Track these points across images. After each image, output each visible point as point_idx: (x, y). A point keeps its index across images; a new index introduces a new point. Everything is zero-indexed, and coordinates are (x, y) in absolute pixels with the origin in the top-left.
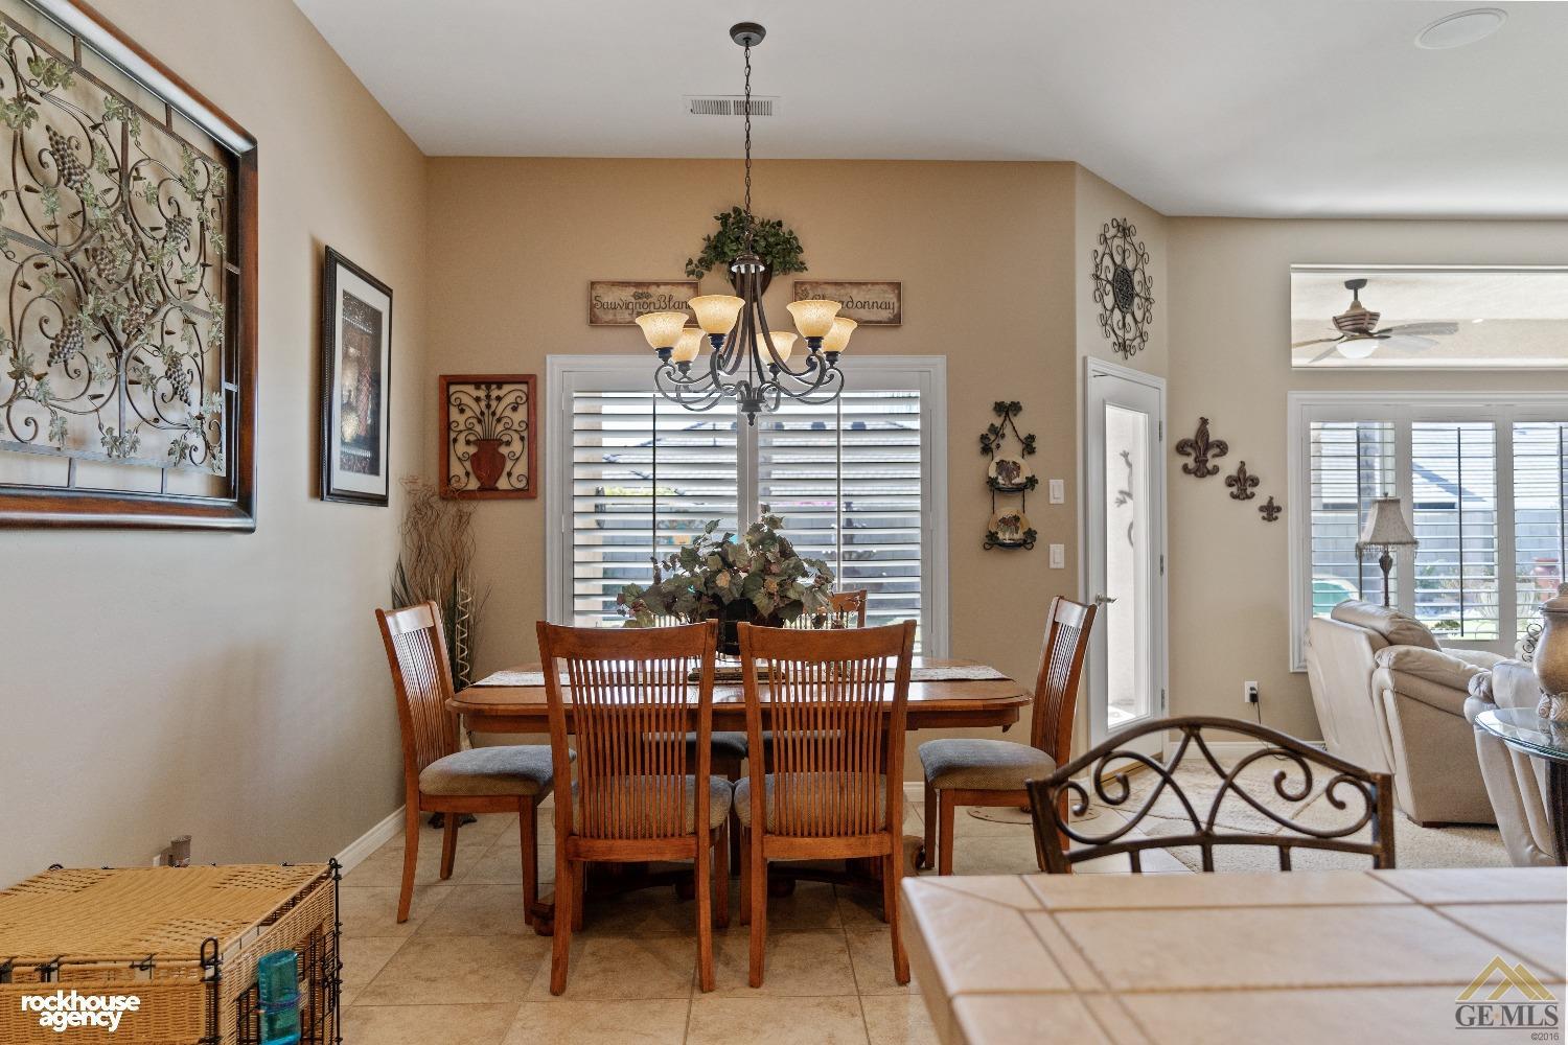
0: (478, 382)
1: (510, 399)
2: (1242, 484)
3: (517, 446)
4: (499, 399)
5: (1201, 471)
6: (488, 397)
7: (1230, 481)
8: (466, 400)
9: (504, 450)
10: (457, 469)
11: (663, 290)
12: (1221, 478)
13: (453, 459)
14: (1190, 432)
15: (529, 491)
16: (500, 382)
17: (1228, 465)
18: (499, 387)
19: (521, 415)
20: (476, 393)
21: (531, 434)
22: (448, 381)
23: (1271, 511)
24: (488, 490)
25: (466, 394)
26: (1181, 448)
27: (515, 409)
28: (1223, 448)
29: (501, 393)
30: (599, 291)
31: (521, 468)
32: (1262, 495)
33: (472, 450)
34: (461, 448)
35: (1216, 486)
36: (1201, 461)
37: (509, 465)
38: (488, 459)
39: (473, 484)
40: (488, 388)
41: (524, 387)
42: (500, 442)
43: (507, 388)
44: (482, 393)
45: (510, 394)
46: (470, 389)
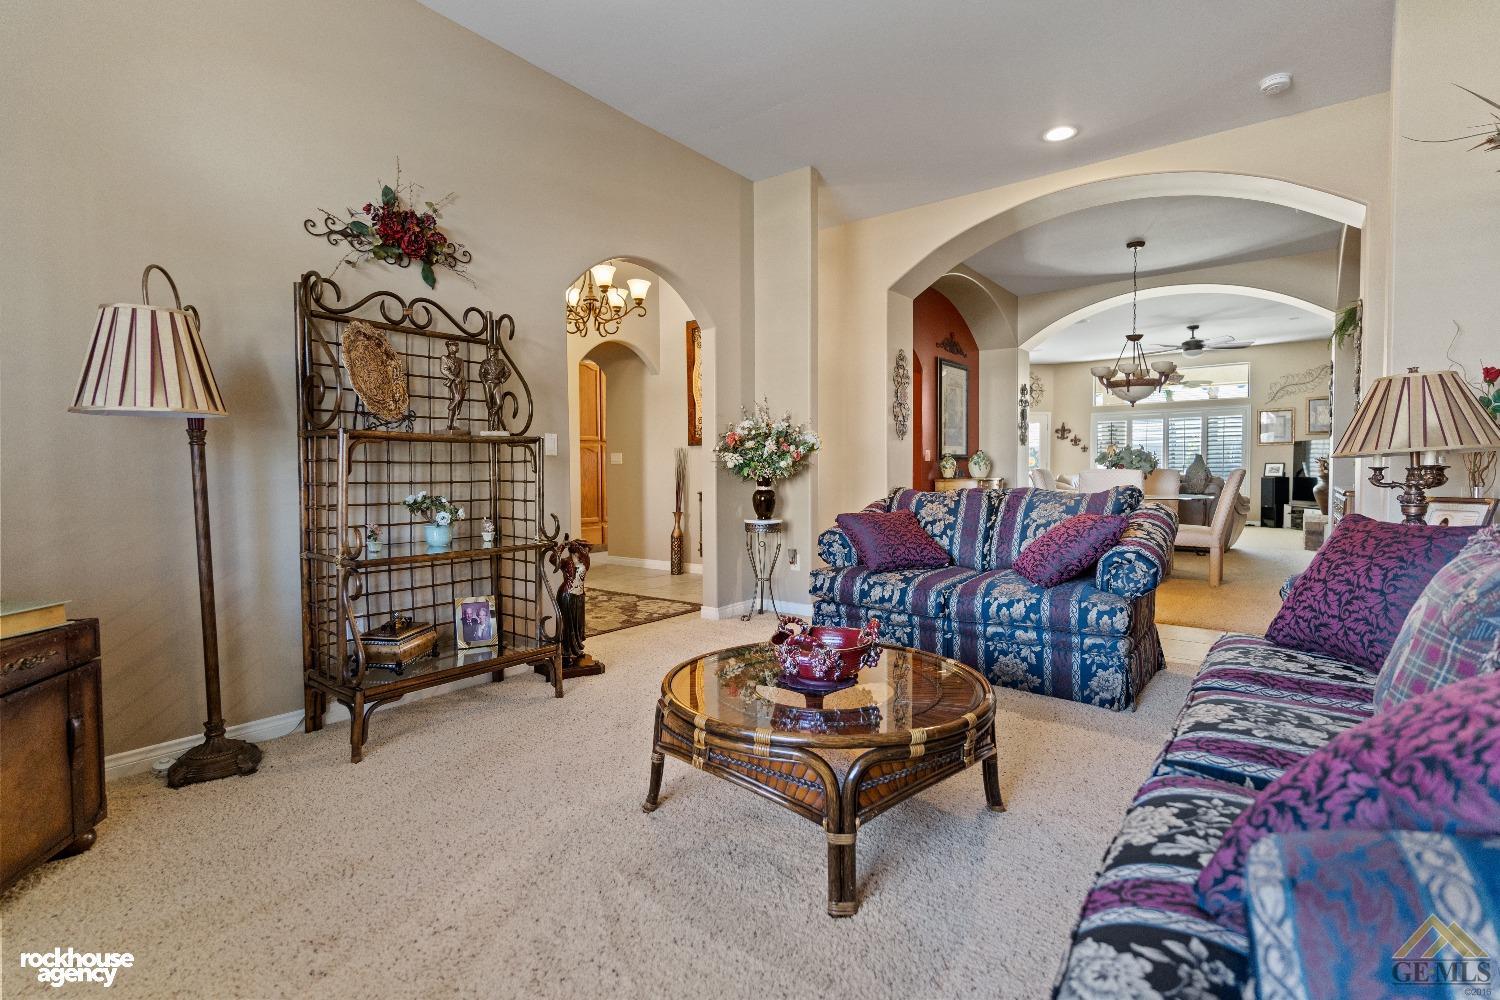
2: (1076, 441)
5: (1063, 437)
7: (1072, 441)
12: (1069, 439)
14: (1060, 428)
17: (1071, 436)
23: (1085, 449)
26: (1057, 431)
28: (1070, 431)
32: (1082, 444)
35: (1067, 443)
36: (1063, 435)
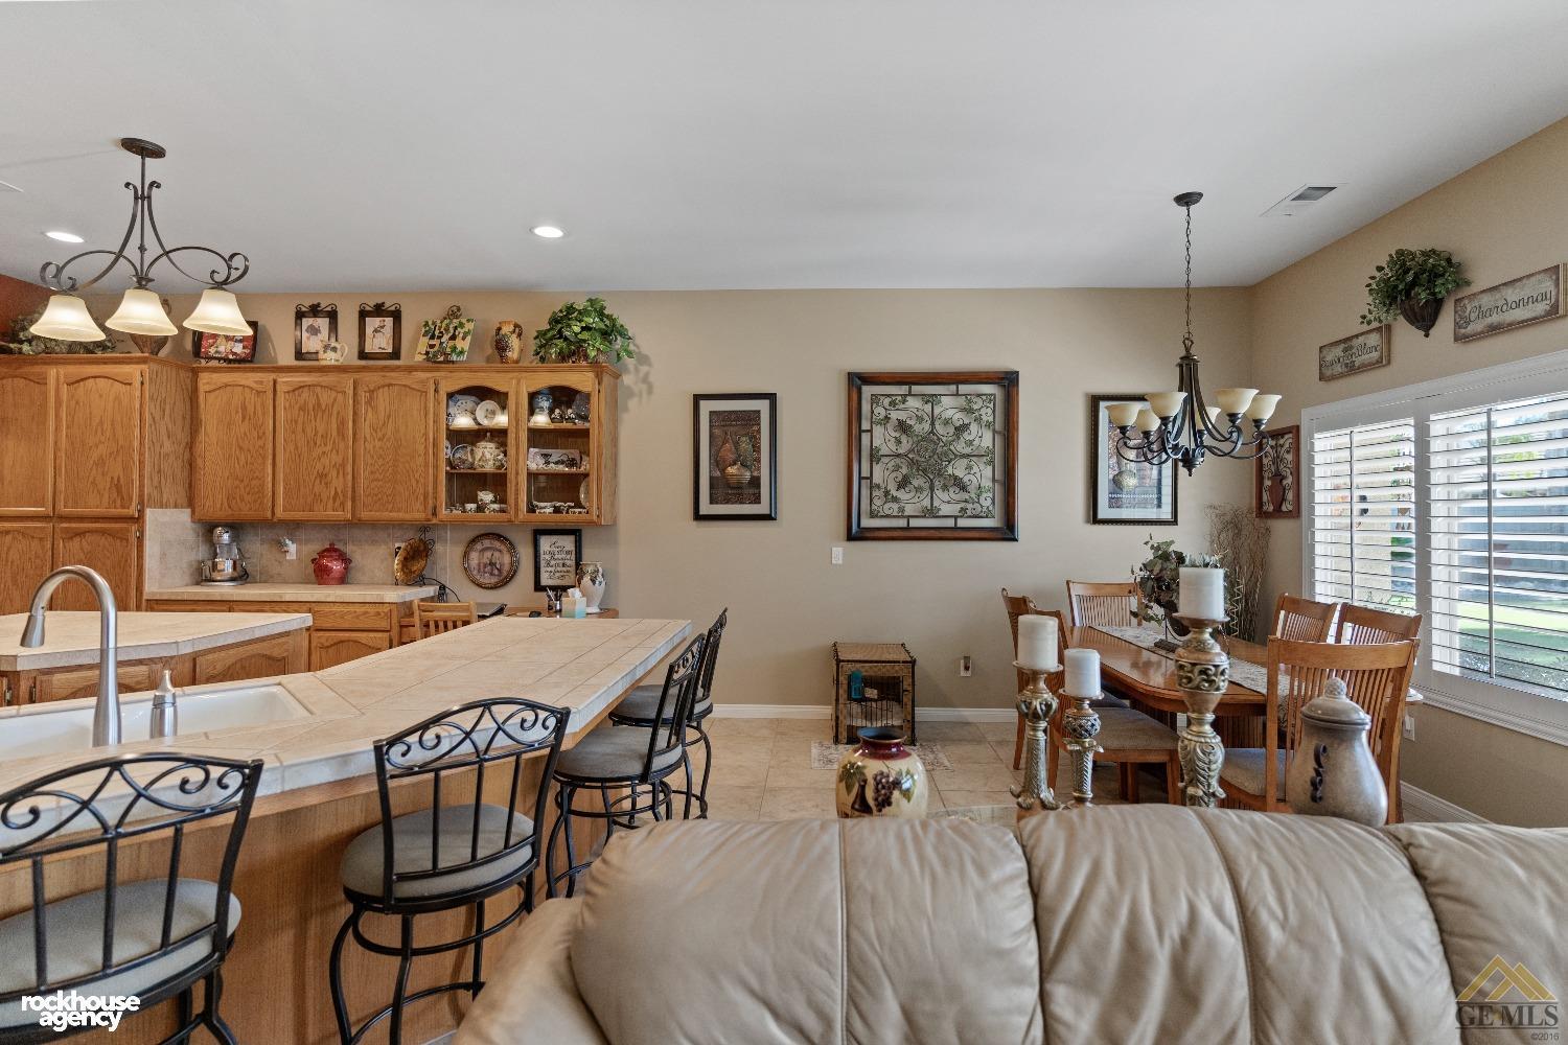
0: (1273, 435)
1: (1287, 445)
3: (1290, 480)
4: (1282, 445)
6: (1278, 445)
8: (1268, 449)
9: (1284, 483)
10: (1264, 496)
11: (1357, 341)
13: (1263, 490)
15: (1296, 513)
16: (1284, 433)
18: (1283, 437)
19: (1292, 456)
20: (1272, 443)
21: (1296, 469)
24: (1278, 513)
25: (1268, 444)
27: (1289, 452)
29: (1283, 441)
30: (1324, 353)
31: (1292, 495)
33: (1271, 484)
34: (1266, 482)
37: (1287, 492)
38: (1278, 488)
39: (1272, 508)
40: (1278, 439)
41: (1293, 436)
42: (1283, 477)
43: (1286, 437)
44: (1275, 443)
45: (1287, 441)
46: (1270, 441)
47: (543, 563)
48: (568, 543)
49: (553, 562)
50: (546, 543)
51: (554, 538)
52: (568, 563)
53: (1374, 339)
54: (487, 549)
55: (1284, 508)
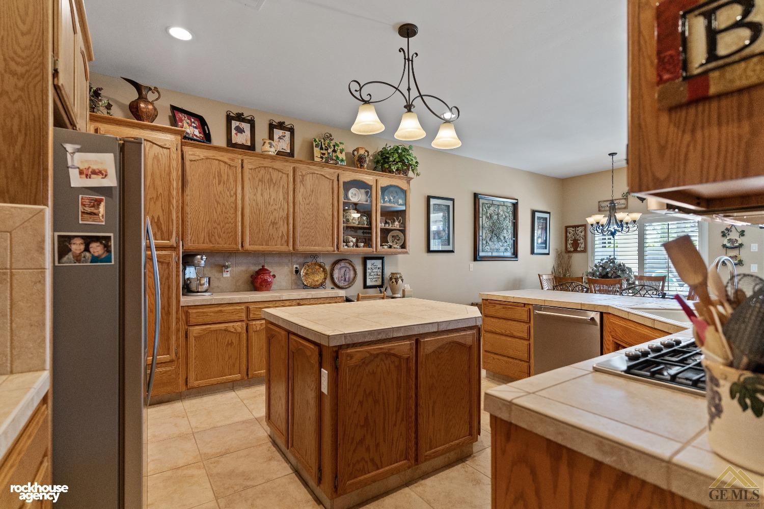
0: (573, 227)
1: (581, 230)
3: (582, 241)
4: (578, 230)
6: (575, 230)
8: (571, 231)
9: (579, 242)
10: (569, 246)
11: (617, 201)
13: (568, 244)
15: (585, 251)
16: (578, 226)
18: (578, 227)
19: (583, 233)
20: (573, 229)
21: (585, 237)
22: (567, 227)
24: (575, 251)
25: (571, 230)
27: (581, 232)
29: (578, 229)
30: (601, 203)
31: (583, 246)
33: (572, 242)
34: (570, 242)
37: (580, 245)
38: (576, 243)
39: (572, 249)
40: (576, 228)
41: (584, 227)
42: (578, 240)
43: (580, 228)
44: (574, 229)
45: (580, 229)
46: (571, 228)
47: (368, 274)
48: (378, 263)
49: (372, 274)
50: (369, 263)
51: (373, 261)
52: (379, 273)
53: (623, 201)
54: (343, 267)
55: (579, 249)
